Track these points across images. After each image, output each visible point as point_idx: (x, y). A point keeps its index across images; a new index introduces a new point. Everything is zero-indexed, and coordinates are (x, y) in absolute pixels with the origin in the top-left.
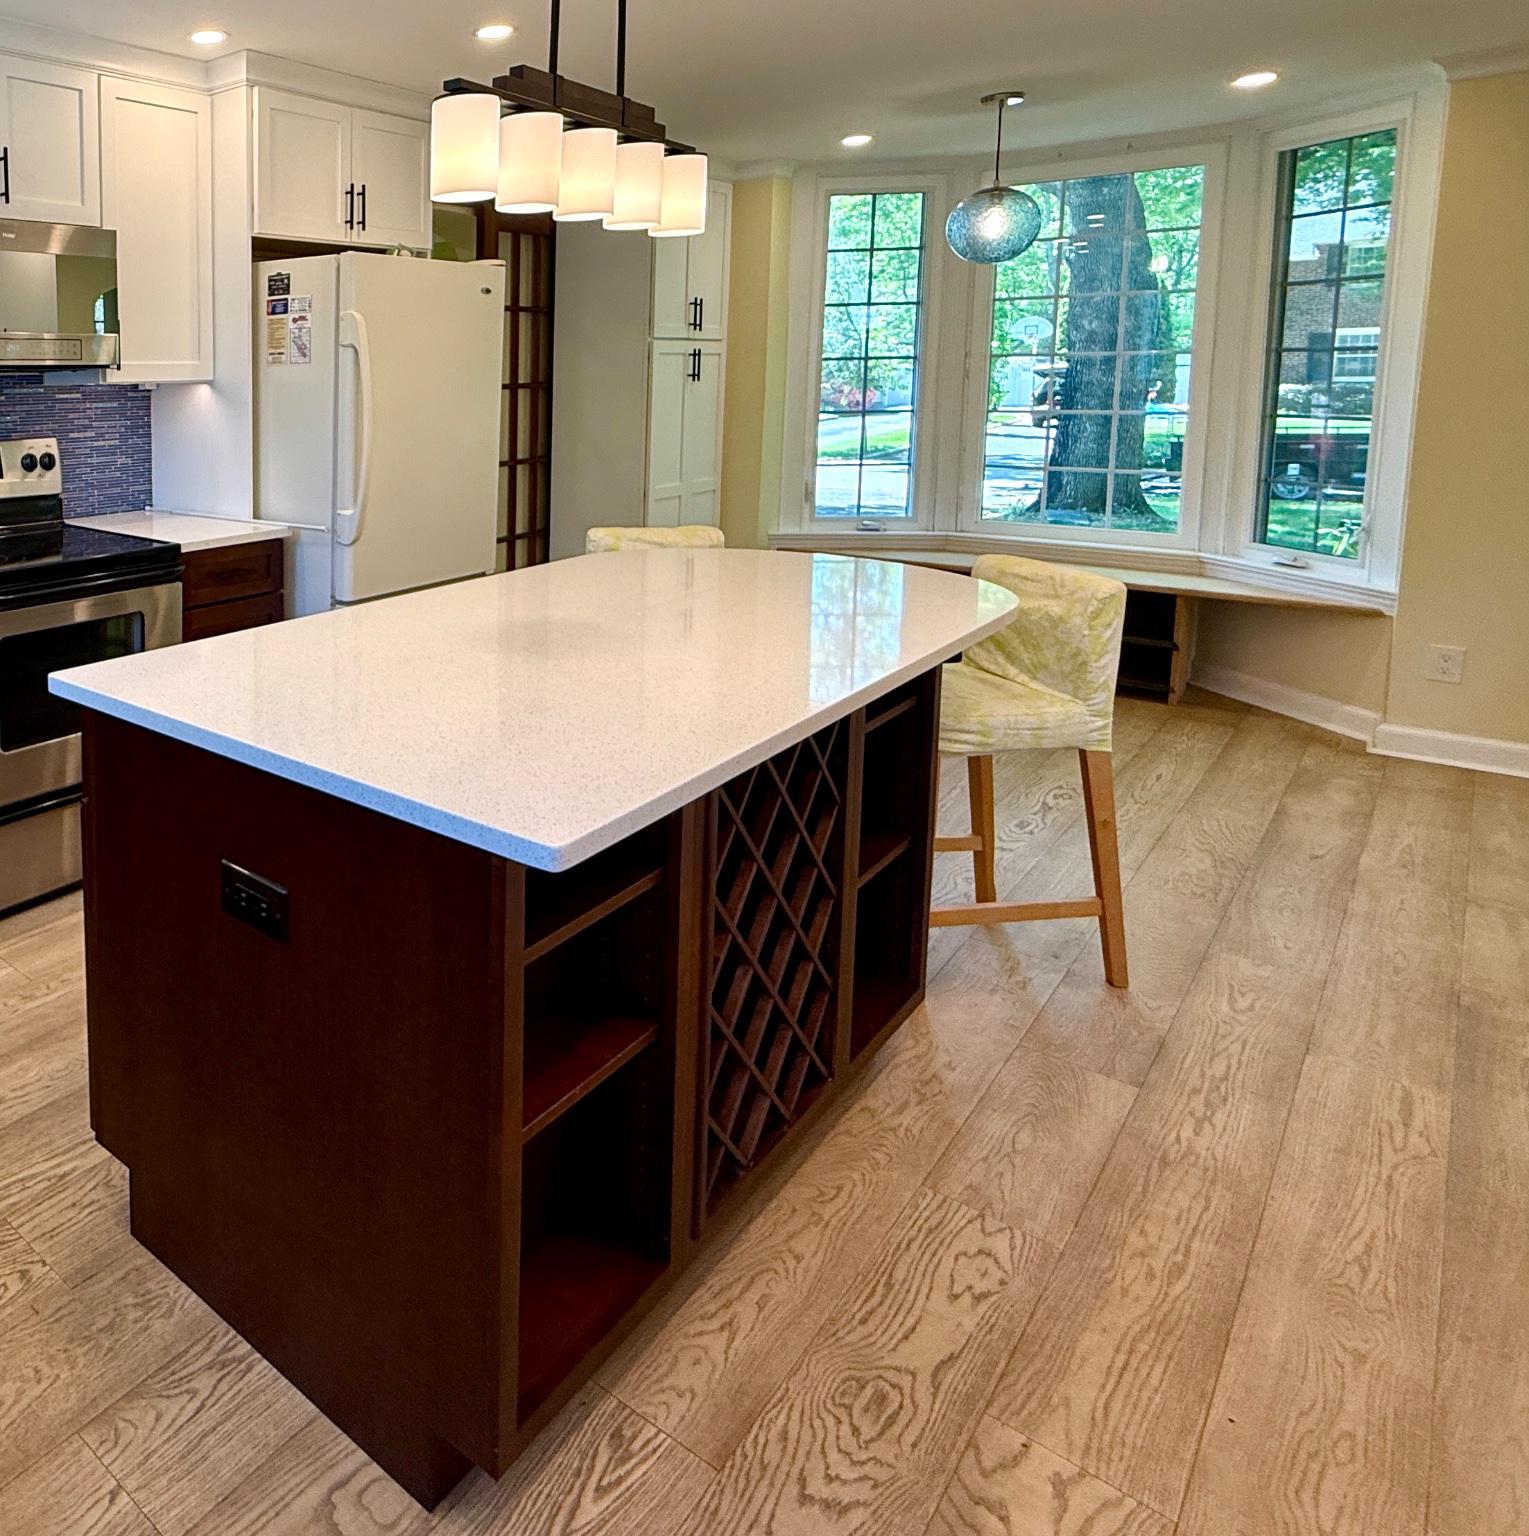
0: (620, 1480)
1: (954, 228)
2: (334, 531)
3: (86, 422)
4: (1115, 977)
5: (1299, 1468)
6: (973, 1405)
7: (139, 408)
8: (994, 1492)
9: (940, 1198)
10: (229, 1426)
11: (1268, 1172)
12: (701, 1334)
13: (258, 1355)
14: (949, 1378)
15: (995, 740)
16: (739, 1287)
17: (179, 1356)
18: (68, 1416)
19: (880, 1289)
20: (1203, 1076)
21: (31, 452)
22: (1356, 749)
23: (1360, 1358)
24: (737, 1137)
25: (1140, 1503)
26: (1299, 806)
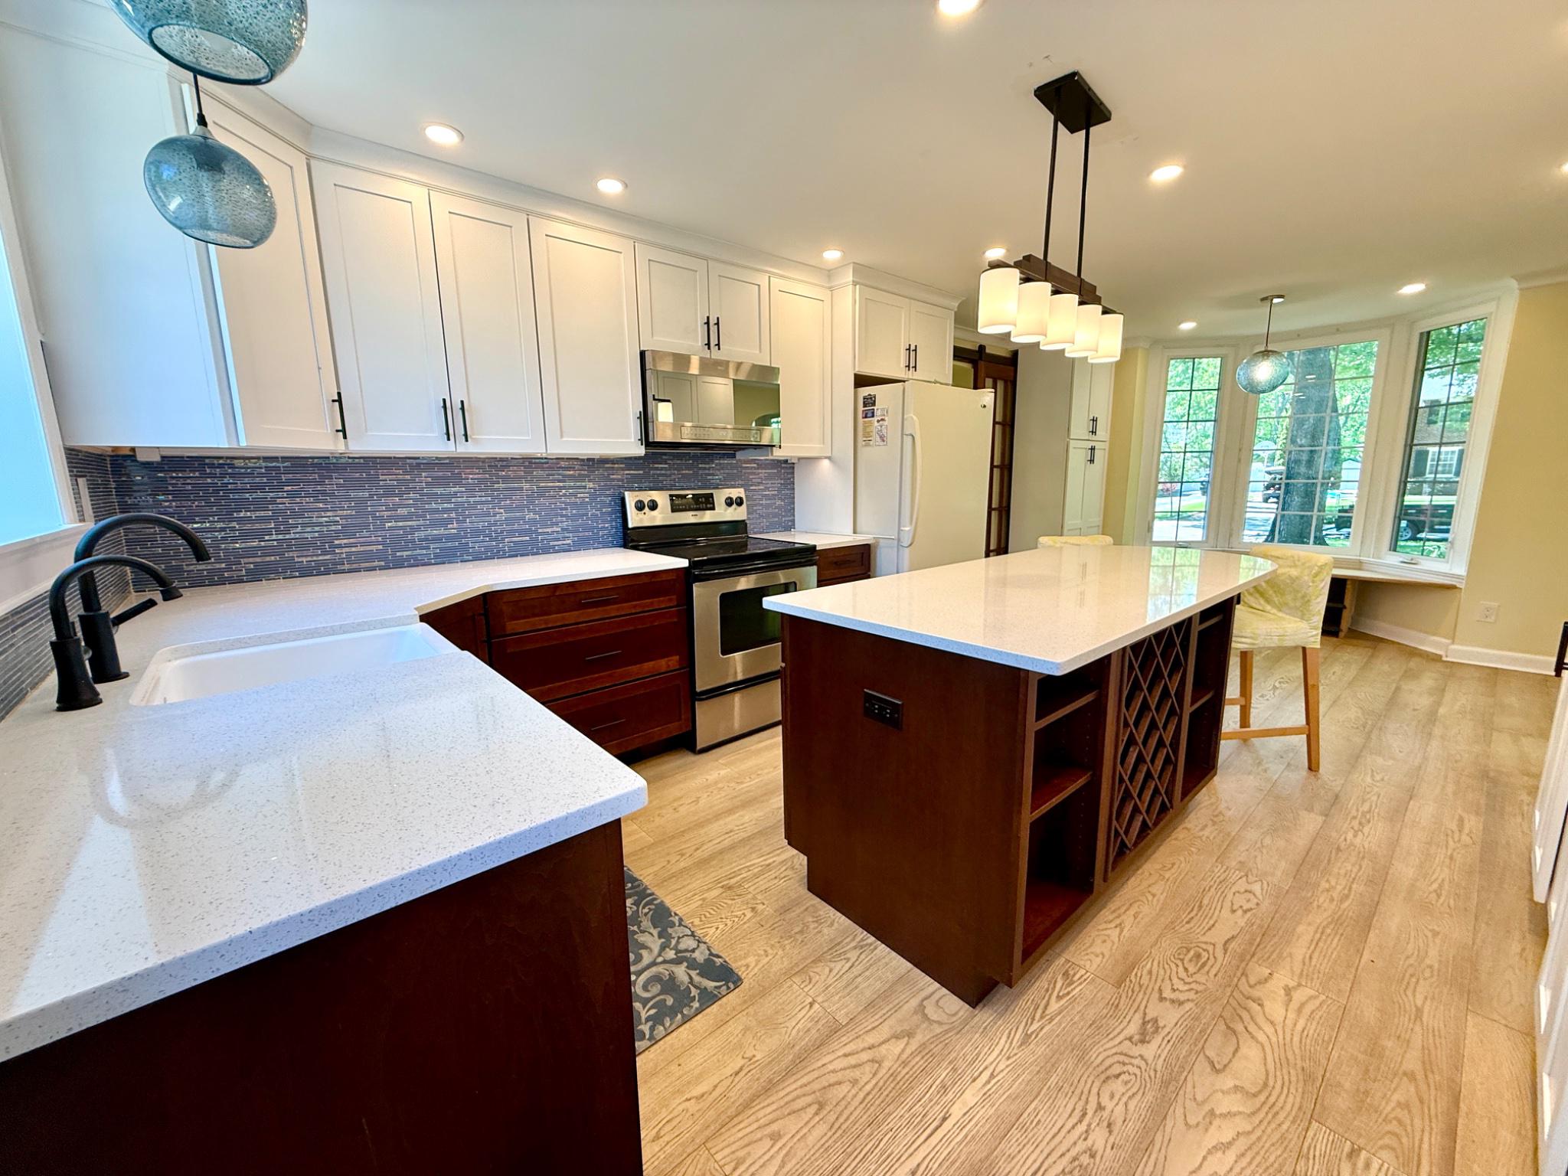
0: (1068, 993)
1: (1241, 373)
2: (899, 540)
3: (759, 481)
4: (1313, 766)
5: (1406, 981)
6: (1244, 958)
7: (788, 473)
8: (1256, 993)
9: (1225, 867)
10: (867, 973)
11: (1391, 853)
12: (1106, 929)
13: (879, 942)
14: (1232, 945)
15: (1260, 642)
16: (1124, 908)
17: (839, 944)
18: (784, 971)
19: (1196, 909)
20: (1357, 810)
21: (731, 496)
22: (1436, 659)
23: (1435, 934)
24: (1127, 832)
25: (1327, 997)
26: (1406, 686)
